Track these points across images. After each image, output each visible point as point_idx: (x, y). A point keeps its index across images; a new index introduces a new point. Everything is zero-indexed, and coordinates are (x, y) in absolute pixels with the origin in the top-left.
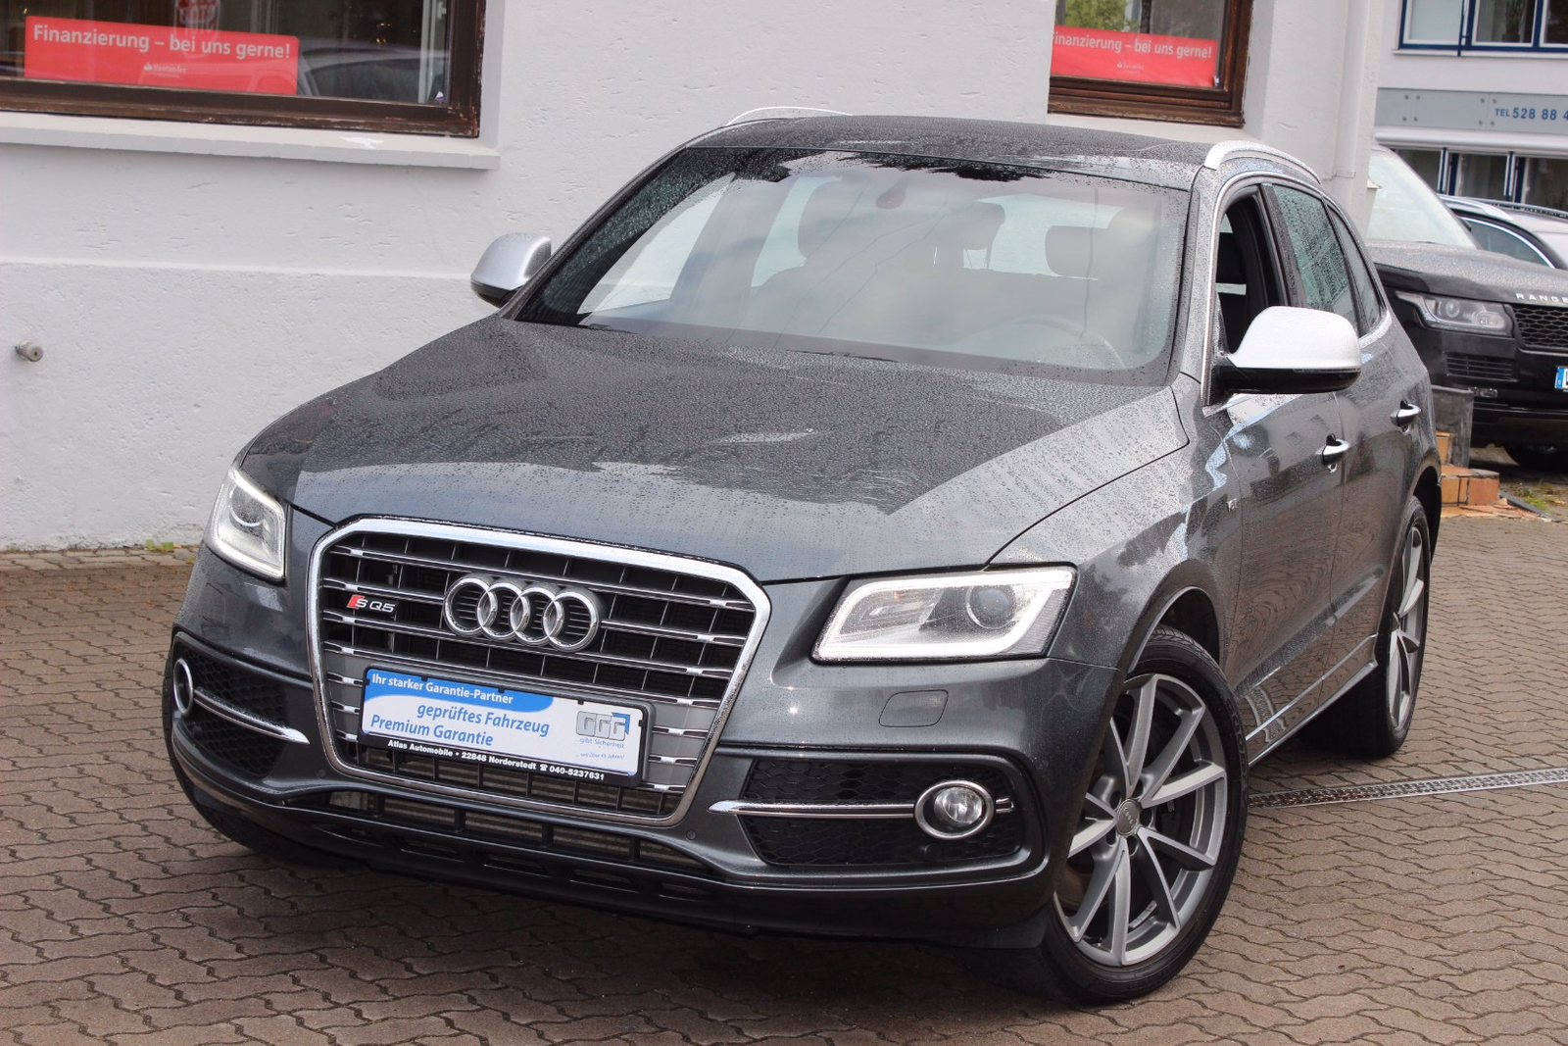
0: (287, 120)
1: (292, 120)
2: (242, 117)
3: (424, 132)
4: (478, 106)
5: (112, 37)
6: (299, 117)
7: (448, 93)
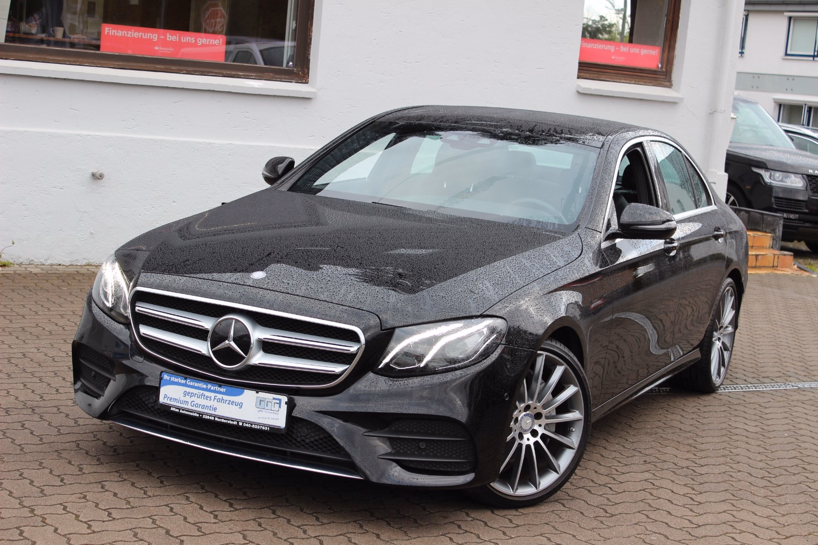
0: (219, 73)
1: (222, 73)
2: (199, 71)
3: (283, 80)
4: (308, 69)
5: (140, 34)
6: (225, 72)
7: (295, 63)
